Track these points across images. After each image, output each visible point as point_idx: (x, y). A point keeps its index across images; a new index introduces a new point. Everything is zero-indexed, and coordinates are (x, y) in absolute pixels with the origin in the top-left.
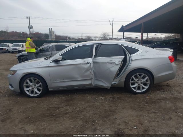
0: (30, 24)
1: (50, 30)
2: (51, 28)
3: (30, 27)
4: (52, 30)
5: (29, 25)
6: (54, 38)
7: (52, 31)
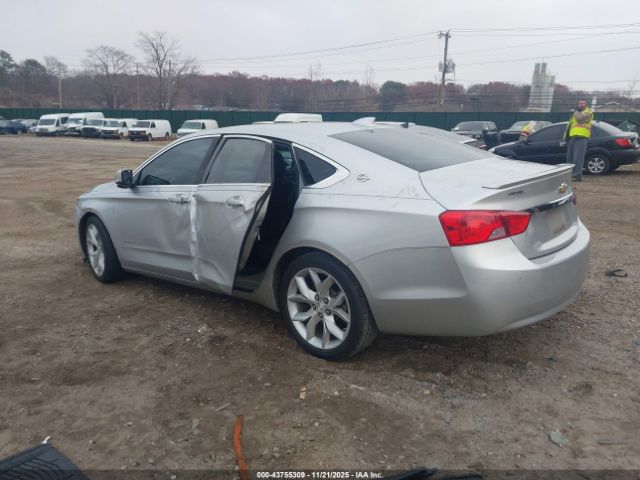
0: (448, 58)
1: (540, 70)
2: (544, 65)
3: (446, 68)
4: (547, 72)
5: (443, 62)
6: (550, 102)
7: (546, 76)
